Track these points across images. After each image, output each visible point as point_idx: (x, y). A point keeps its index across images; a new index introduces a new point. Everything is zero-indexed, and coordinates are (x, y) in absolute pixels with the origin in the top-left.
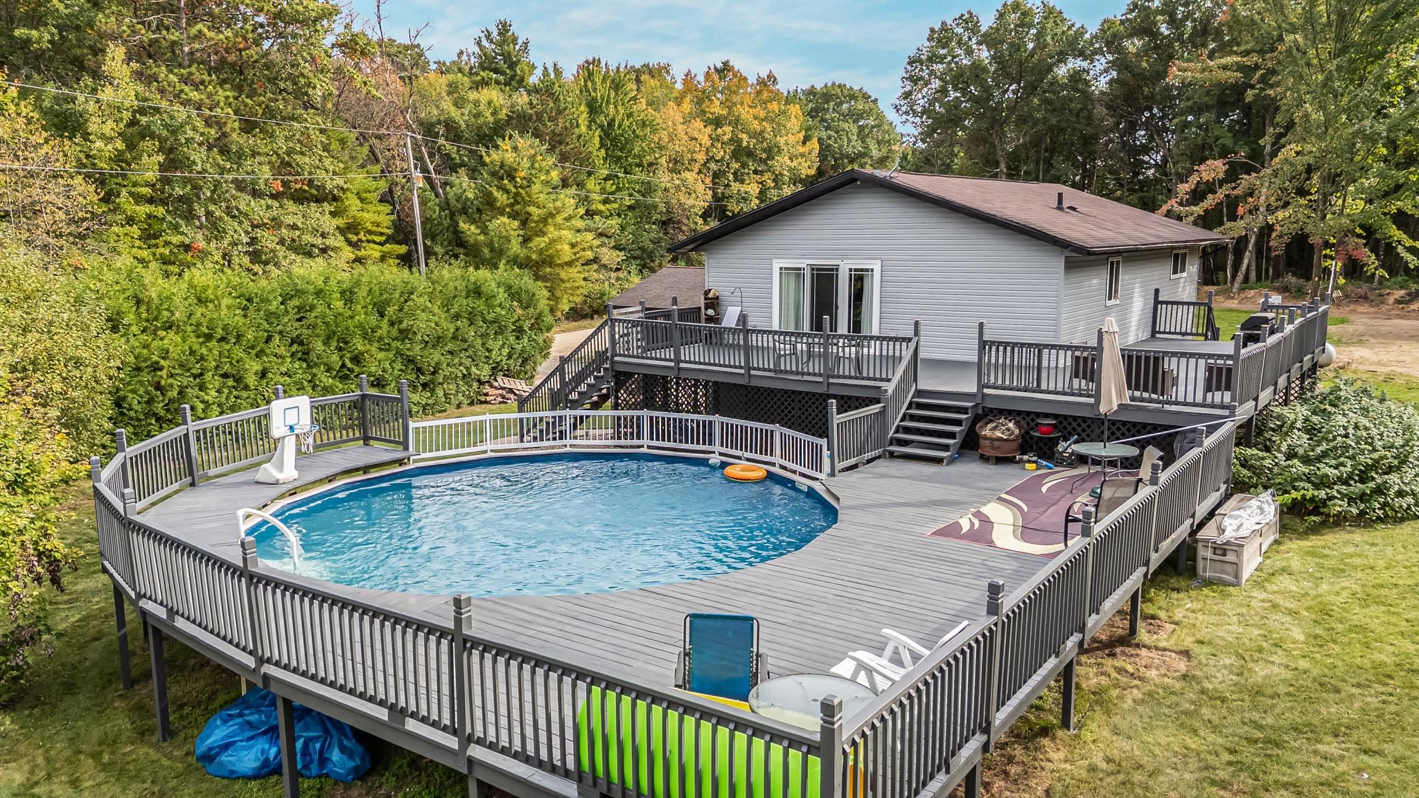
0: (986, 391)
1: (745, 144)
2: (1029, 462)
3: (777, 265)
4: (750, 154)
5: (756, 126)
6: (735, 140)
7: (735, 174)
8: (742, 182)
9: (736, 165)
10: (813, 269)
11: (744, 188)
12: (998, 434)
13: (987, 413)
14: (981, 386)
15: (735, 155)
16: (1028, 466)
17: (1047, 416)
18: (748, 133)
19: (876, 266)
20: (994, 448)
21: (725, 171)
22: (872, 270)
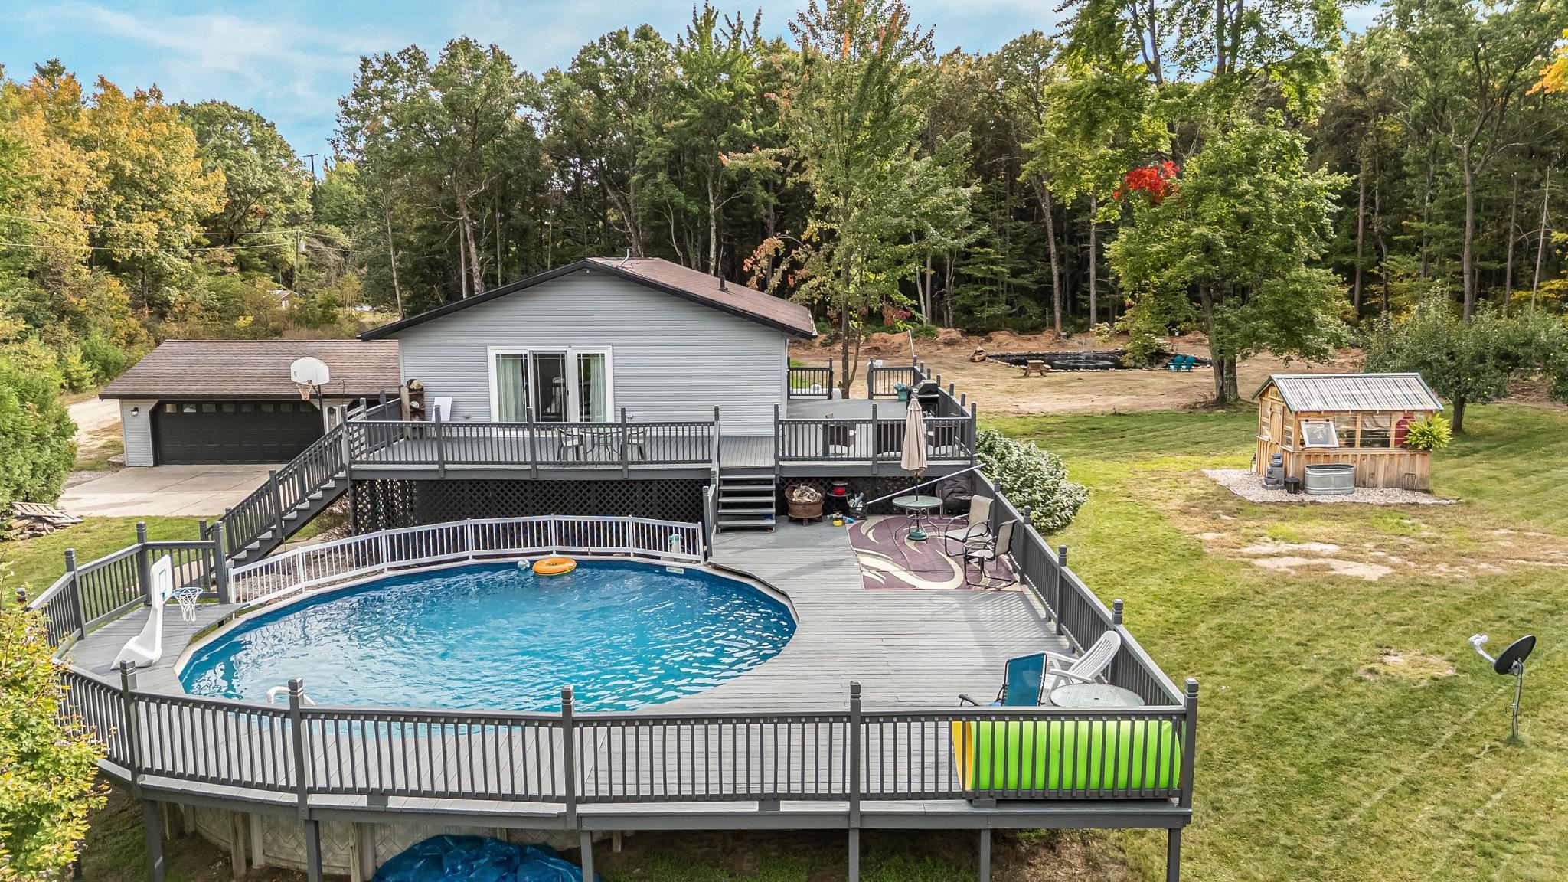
0: (781, 463)
1: (128, 173)
2: (837, 519)
3: (492, 353)
4: (134, 184)
5: (141, 150)
6: (113, 166)
7: (117, 209)
8: (129, 220)
9: (120, 199)
10: (535, 355)
11: (133, 227)
12: (806, 499)
13: (787, 483)
14: (777, 458)
15: (113, 185)
16: (836, 523)
17: (841, 479)
18: (131, 159)
19: (608, 352)
20: (806, 512)
21: (103, 206)
22: (603, 355)
